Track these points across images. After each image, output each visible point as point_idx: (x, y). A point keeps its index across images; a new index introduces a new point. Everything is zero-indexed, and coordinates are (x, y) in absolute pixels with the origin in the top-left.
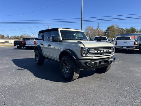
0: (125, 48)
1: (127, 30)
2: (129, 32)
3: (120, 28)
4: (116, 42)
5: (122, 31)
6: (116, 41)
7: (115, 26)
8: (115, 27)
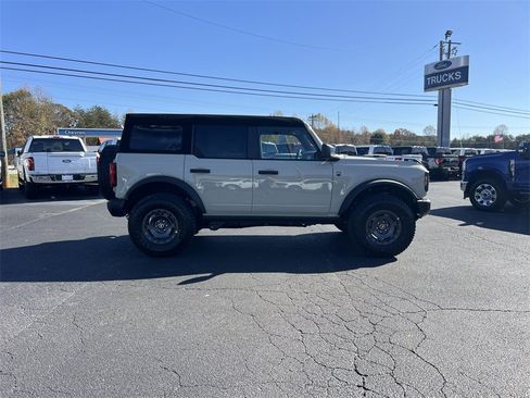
0: (67, 179)
1: (82, 112)
2: (91, 121)
3: (53, 105)
4: (31, 160)
5: (64, 117)
6: (30, 155)
7: (33, 93)
8: (35, 97)
